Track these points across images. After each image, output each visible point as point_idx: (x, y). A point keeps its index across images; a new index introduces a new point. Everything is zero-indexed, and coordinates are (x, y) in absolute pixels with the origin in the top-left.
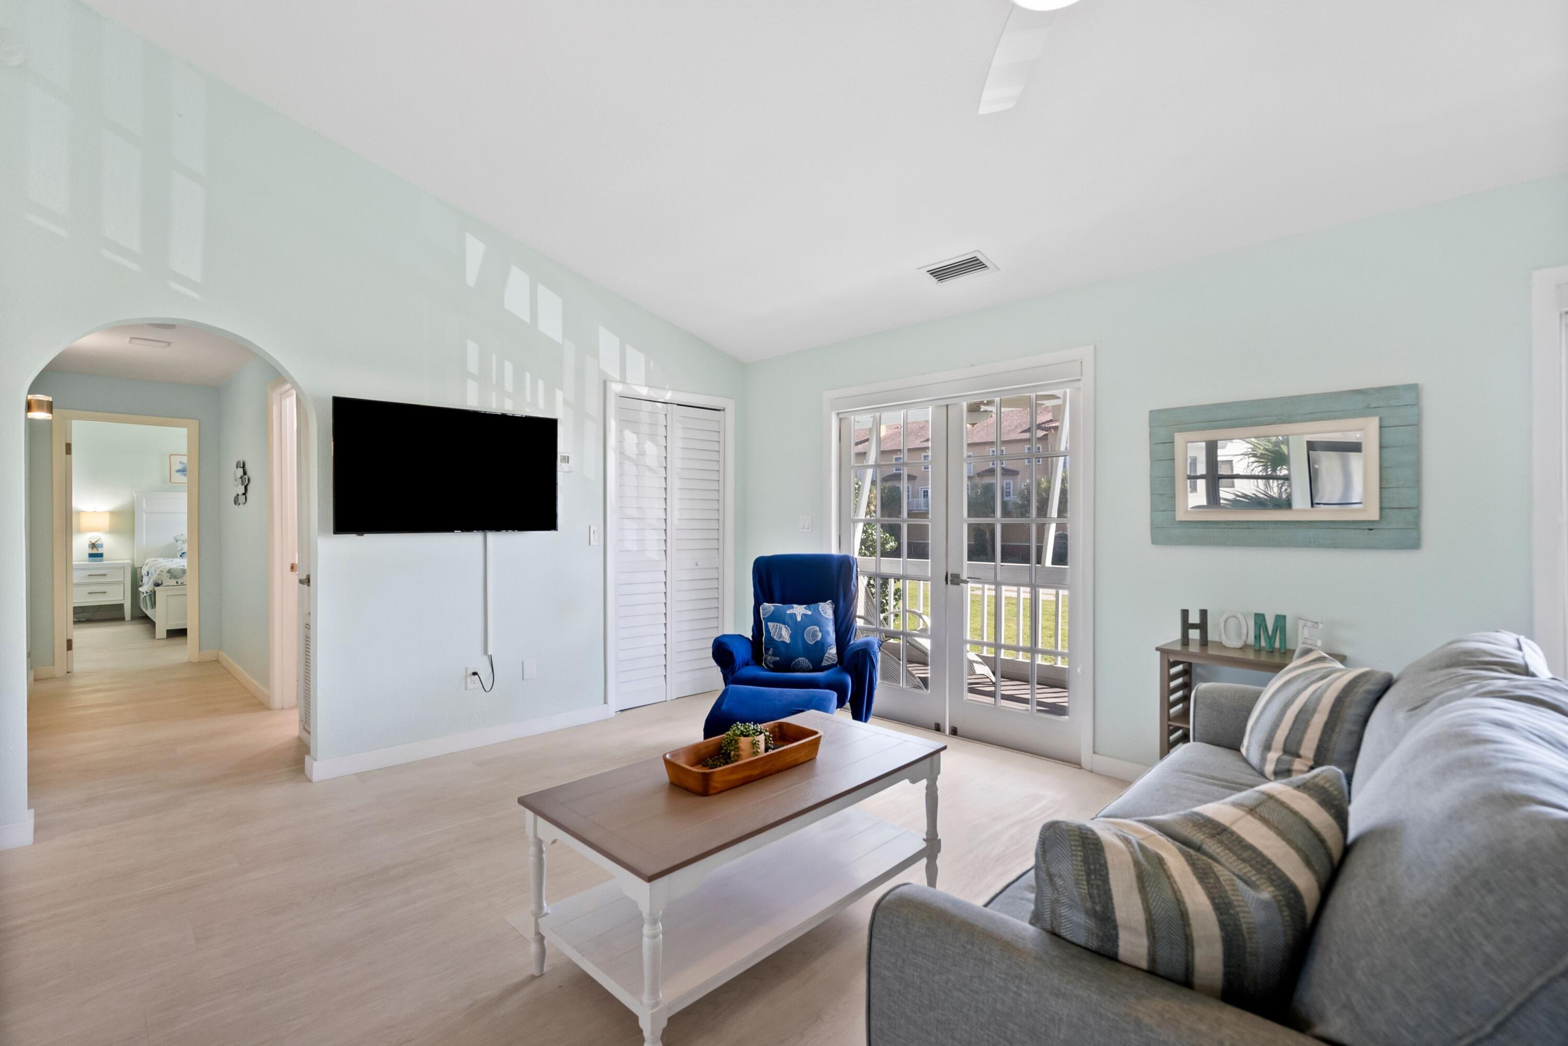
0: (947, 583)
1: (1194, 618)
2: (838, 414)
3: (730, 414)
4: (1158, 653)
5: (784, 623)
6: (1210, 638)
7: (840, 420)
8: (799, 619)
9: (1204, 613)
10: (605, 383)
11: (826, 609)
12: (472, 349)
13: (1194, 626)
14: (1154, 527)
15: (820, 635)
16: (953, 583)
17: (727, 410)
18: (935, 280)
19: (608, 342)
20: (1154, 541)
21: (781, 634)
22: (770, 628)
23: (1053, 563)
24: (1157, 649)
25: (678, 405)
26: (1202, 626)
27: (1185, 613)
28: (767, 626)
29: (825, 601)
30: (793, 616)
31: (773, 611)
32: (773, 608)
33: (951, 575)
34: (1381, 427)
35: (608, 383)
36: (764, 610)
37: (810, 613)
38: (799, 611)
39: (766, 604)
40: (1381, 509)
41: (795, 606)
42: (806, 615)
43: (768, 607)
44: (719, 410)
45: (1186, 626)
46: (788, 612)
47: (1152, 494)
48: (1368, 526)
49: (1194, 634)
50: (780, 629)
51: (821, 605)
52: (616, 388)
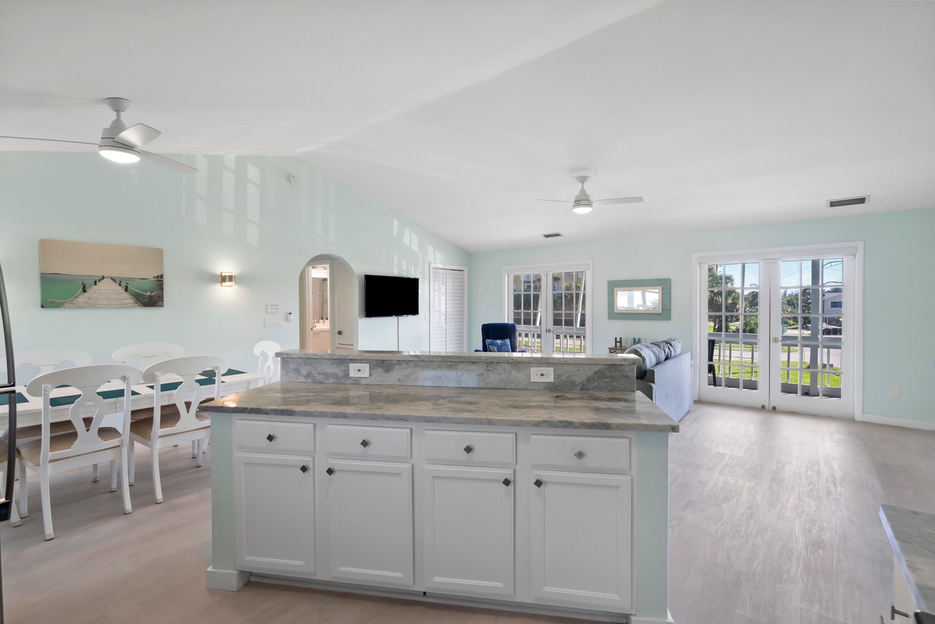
0: (547, 332)
1: (618, 340)
2: (508, 274)
3: (466, 272)
4: (609, 349)
5: (495, 346)
6: (622, 346)
7: (508, 276)
8: (499, 344)
9: (621, 338)
10: (429, 264)
11: (508, 341)
12: (395, 257)
13: (618, 342)
14: (609, 314)
15: (507, 349)
16: (549, 332)
17: (465, 271)
18: (545, 237)
19: (430, 249)
20: (609, 318)
21: (494, 349)
22: (490, 348)
23: (580, 326)
24: (608, 348)
25: (450, 270)
26: (620, 342)
27: (616, 338)
28: (489, 347)
29: (507, 339)
30: (498, 343)
31: (491, 342)
32: (490, 341)
33: (548, 330)
34: (662, 289)
35: (431, 264)
36: (487, 342)
37: (503, 342)
38: (499, 342)
39: (488, 340)
40: (662, 310)
41: (498, 340)
42: (502, 343)
43: (488, 341)
44: (462, 271)
45: (616, 342)
46: (496, 342)
47: (608, 305)
48: (659, 314)
49: (618, 344)
50: (494, 348)
51: (506, 340)
52: (433, 265)
